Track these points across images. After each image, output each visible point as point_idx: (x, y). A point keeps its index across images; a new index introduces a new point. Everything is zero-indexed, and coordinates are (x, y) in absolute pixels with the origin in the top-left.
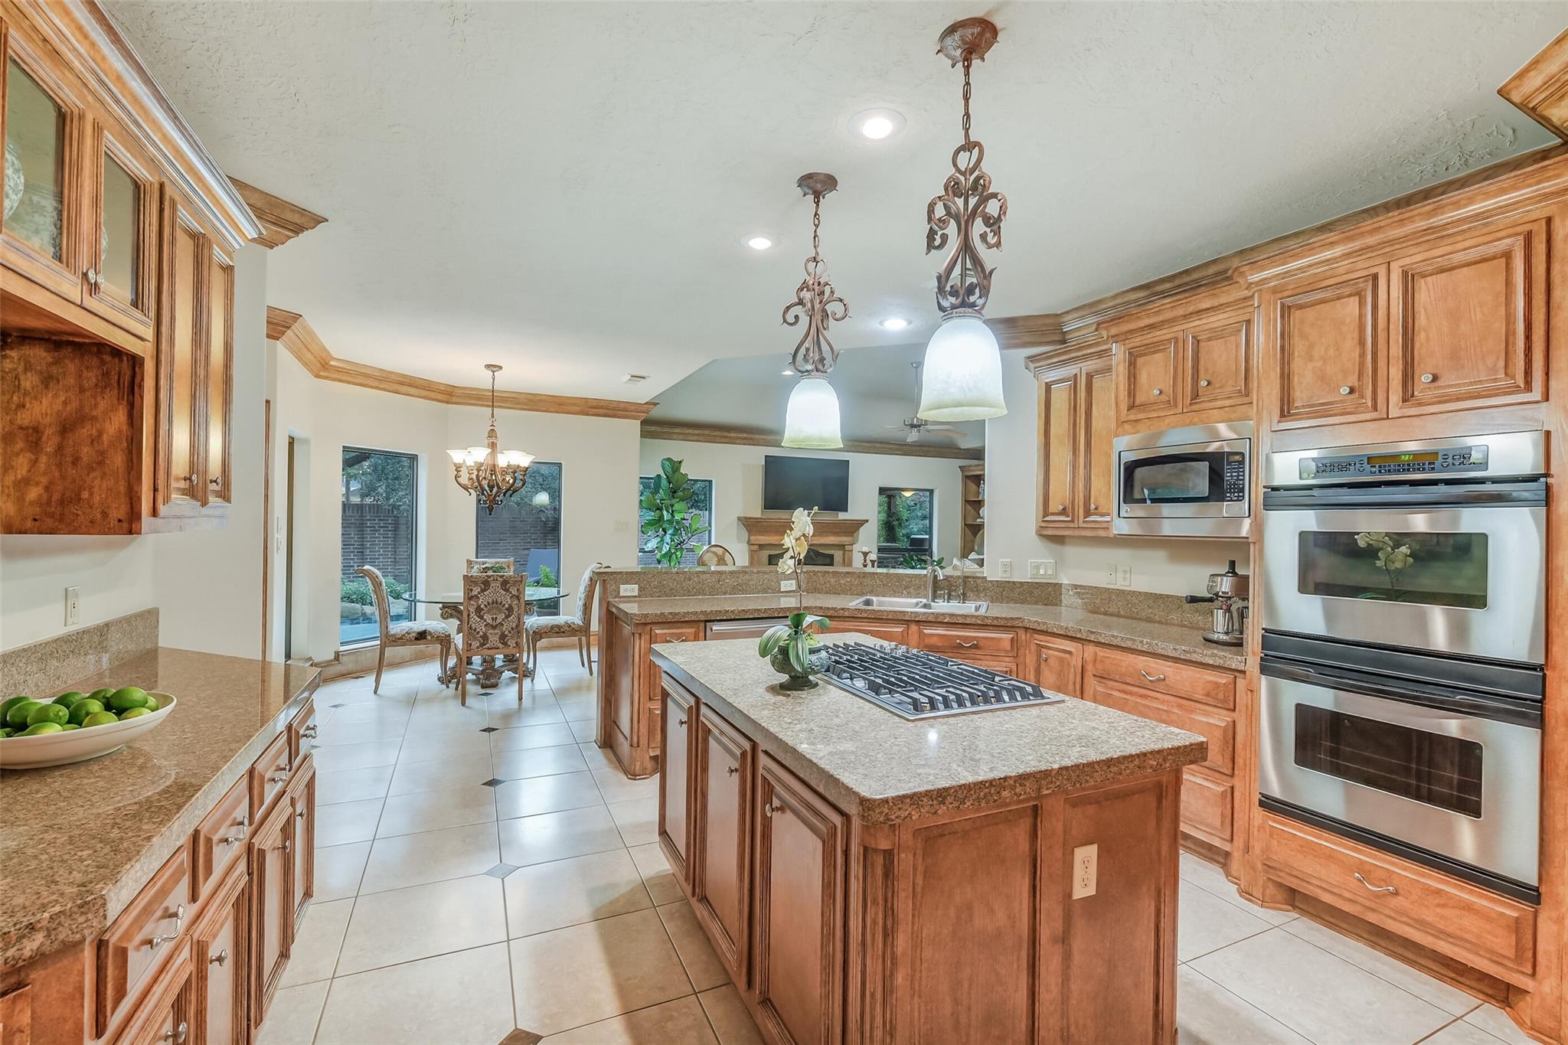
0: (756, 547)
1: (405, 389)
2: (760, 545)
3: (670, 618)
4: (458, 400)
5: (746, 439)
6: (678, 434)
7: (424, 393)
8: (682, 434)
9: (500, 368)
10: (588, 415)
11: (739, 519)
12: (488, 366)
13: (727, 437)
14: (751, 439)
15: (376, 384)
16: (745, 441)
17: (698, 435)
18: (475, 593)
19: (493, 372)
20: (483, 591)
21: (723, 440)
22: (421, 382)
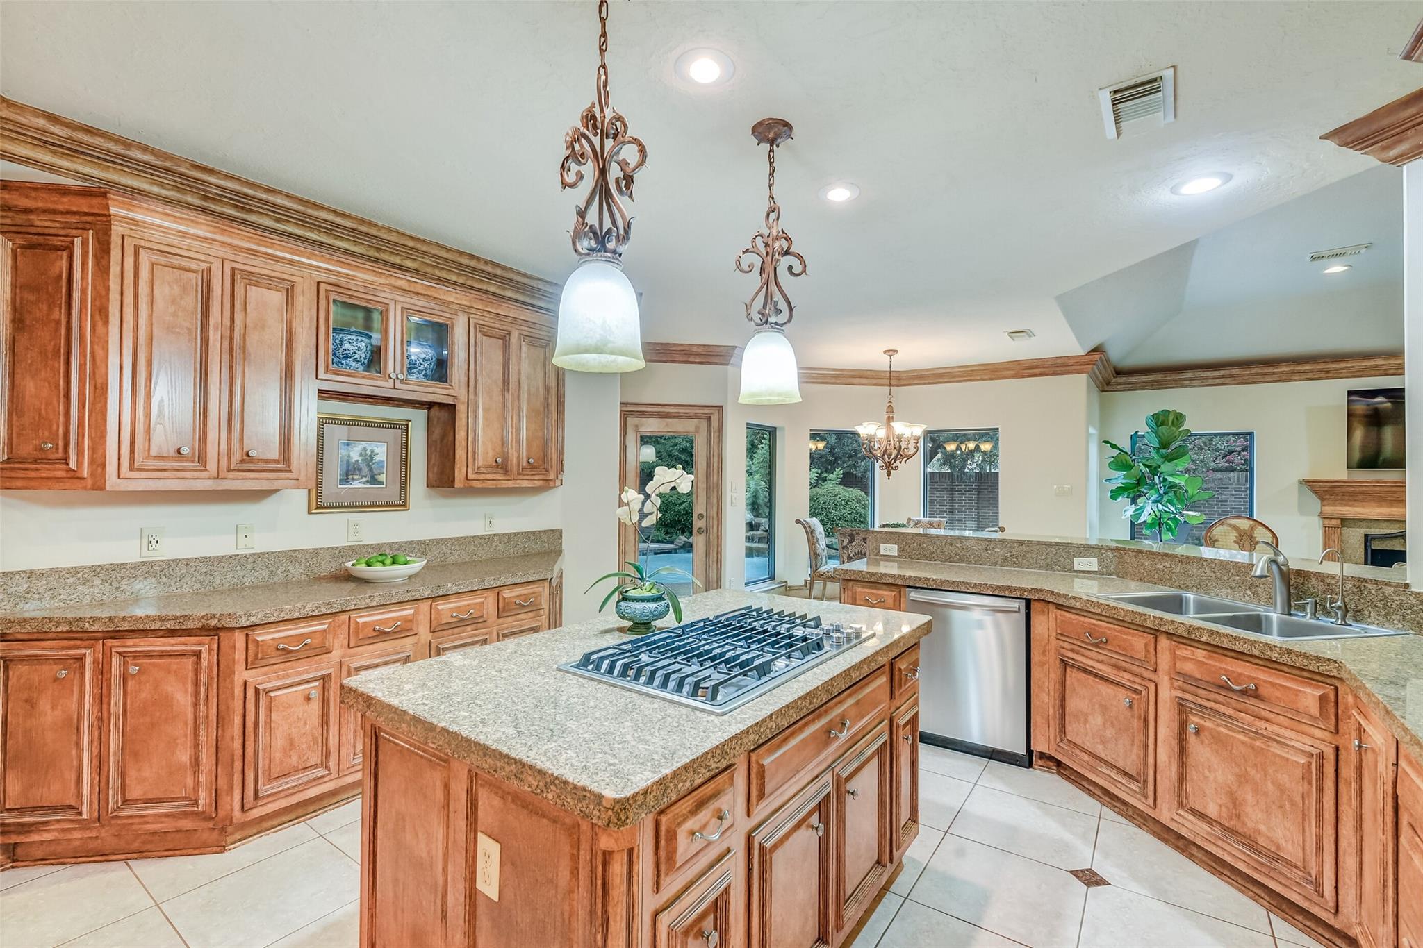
0: (1334, 523)
1: (857, 381)
2: (1342, 520)
3: (867, 578)
4: (905, 382)
5: (1312, 371)
6: (1191, 379)
7: (875, 381)
8: (1196, 379)
9: (896, 351)
10: (1023, 377)
11: (1300, 482)
12: (885, 352)
13: (1274, 373)
14: (1320, 371)
15: (833, 381)
16: (1310, 375)
17: (1223, 377)
18: (845, 544)
19: (890, 356)
20: (851, 542)
21: (1268, 378)
22: (869, 373)
